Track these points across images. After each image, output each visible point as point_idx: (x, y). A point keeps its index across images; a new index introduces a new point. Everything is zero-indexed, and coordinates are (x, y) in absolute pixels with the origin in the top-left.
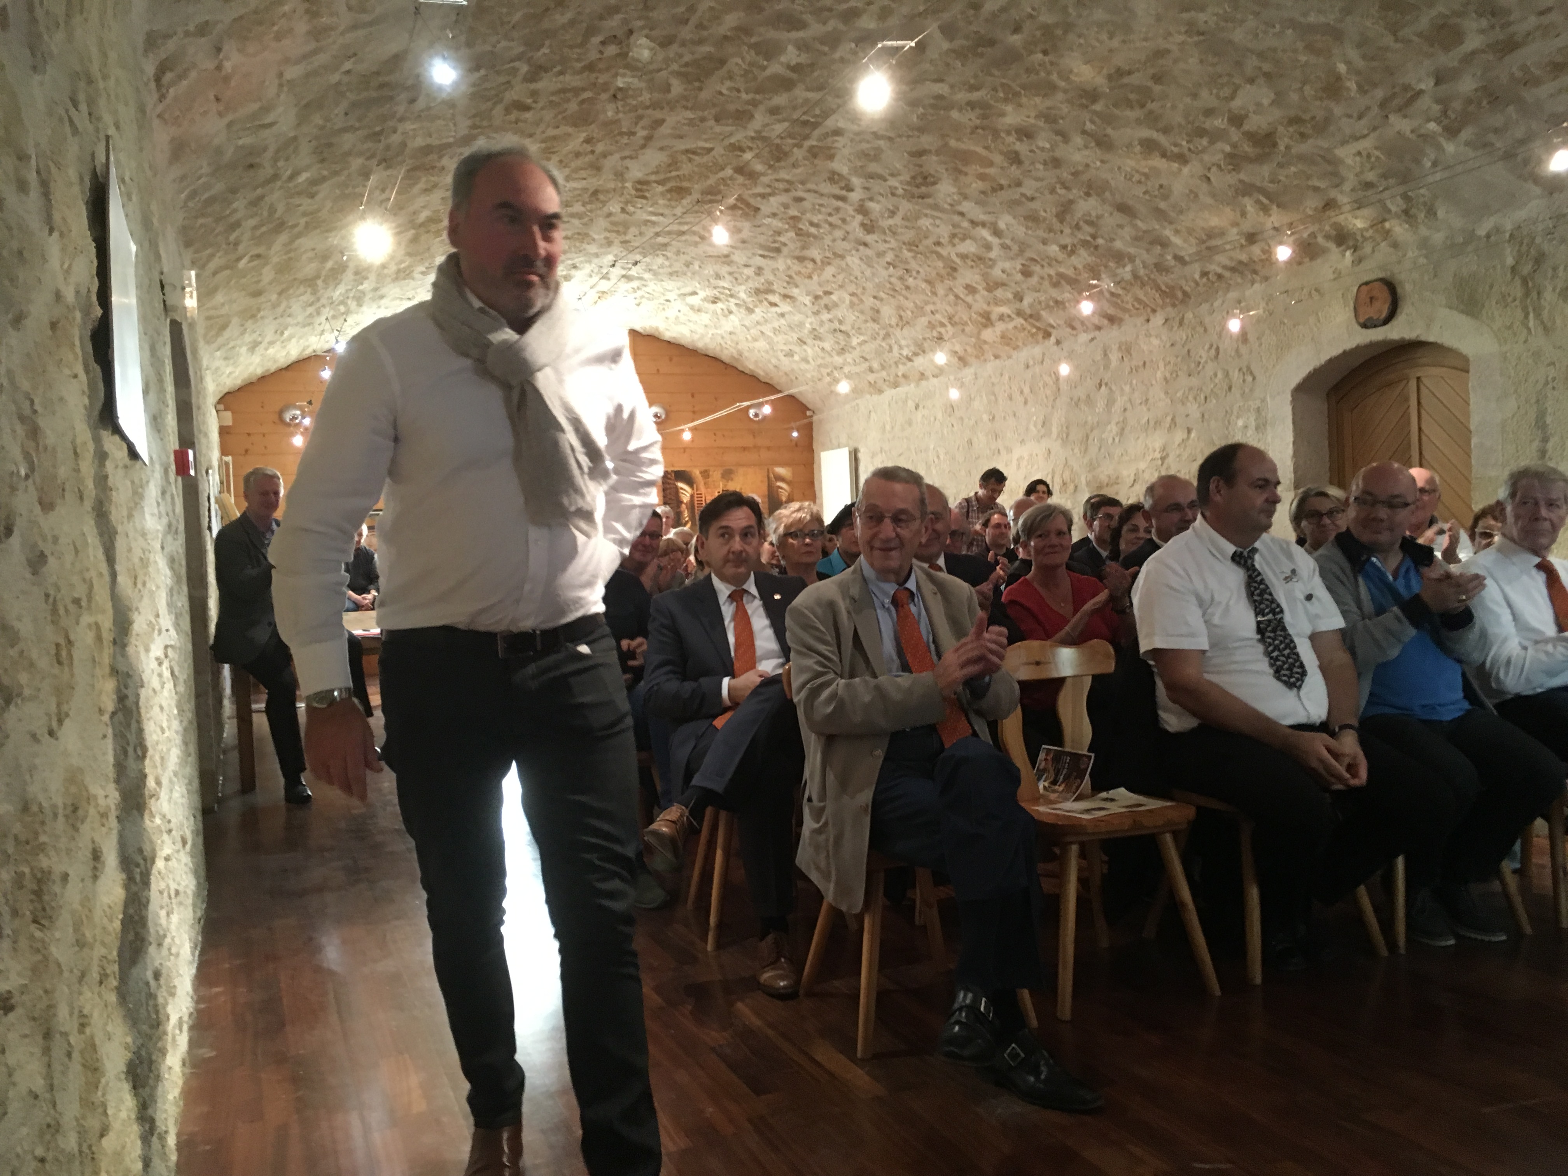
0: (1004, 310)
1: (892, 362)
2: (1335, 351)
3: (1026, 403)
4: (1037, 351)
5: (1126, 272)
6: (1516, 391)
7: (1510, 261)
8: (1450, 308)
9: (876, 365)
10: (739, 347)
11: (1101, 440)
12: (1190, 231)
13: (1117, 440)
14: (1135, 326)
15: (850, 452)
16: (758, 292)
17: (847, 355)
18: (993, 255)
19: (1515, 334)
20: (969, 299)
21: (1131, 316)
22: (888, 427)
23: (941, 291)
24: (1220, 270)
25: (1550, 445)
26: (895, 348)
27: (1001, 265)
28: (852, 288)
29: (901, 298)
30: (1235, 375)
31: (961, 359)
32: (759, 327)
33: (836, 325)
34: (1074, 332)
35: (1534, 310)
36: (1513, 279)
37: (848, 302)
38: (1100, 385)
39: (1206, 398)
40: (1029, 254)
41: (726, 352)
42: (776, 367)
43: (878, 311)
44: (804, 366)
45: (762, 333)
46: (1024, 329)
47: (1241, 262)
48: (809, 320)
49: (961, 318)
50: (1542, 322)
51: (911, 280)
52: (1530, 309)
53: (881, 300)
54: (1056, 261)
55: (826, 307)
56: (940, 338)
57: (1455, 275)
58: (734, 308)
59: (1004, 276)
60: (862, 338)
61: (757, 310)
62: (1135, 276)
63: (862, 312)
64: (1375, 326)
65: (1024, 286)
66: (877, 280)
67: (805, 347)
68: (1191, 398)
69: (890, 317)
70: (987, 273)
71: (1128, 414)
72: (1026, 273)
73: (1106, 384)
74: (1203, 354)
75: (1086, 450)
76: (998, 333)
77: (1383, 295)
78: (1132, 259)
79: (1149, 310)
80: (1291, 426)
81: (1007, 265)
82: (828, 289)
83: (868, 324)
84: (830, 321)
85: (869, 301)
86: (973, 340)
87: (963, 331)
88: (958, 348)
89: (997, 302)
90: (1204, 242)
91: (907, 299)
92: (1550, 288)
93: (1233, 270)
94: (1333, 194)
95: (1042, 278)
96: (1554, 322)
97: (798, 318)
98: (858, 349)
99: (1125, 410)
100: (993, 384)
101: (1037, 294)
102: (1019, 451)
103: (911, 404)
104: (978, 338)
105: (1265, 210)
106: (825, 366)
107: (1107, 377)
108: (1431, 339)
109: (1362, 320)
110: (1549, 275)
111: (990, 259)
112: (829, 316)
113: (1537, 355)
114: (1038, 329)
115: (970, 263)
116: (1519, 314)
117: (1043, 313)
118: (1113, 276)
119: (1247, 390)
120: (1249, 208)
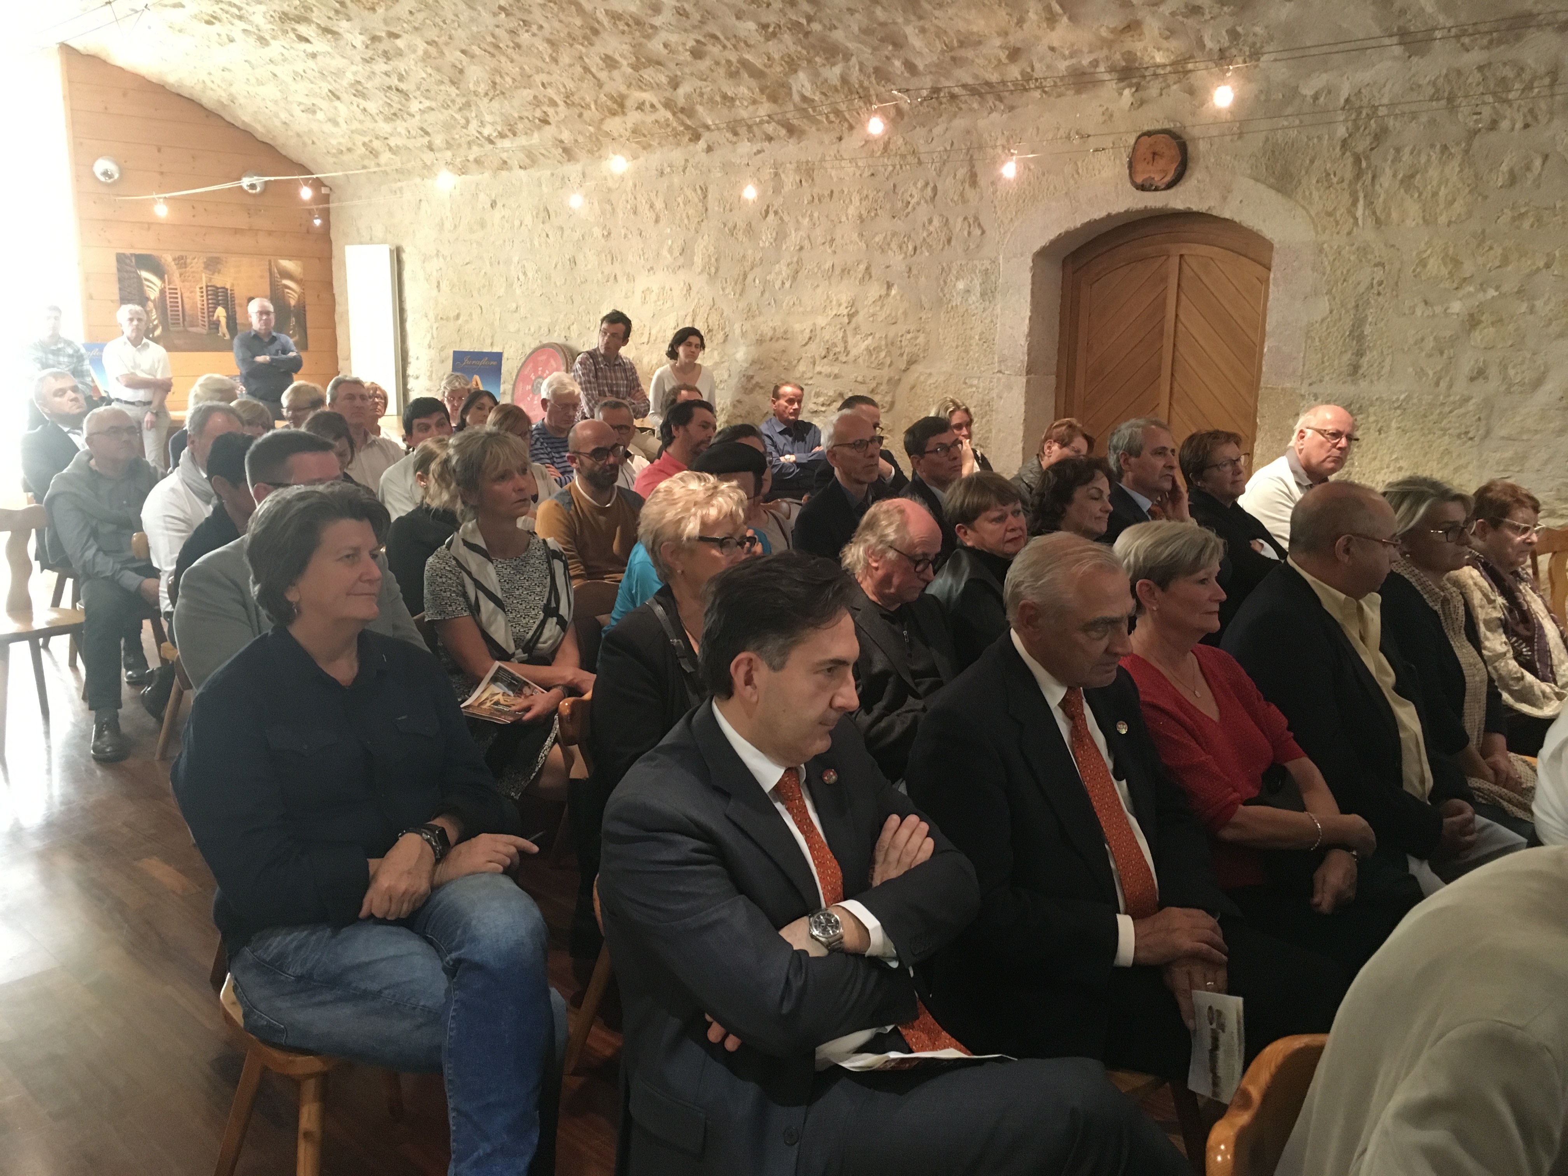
0: (648, 96)
1: (463, 141)
2: (1098, 214)
3: (657, 221)
4: (677, 155)
5: (833, 73)
6: (1329, 292)
7: (1341, 131)
8: (1257, 180)
9: (438, 141)
10: (233, 90)
11: (765, 282)
12: (940, 33)
13: (787, 285)
14: (822, 143)
15: (391, 251)
16: (285, 17)
17: (398, 122)
18: (658, 21)
19: (1337, 223)
20: (603, 75)
21: (818, 130)
22: (448, 225)
23: (565, 58)
24: (957, 90)
25: (1364, 361)
26: (474, 125)
27: (663, 36)
28: (432, 34)
29: (503, 59)
30: (958, 224)
31: (566, 150)
32: (272, 67)
33: (394, 81)
34: (734, 139)
35: (1365, 197)
36: (1344, 154)
37: (420, 52)
38: (767, 212)
39: (915, 249)
40: (712, 27)
41: (209, 93)
42: (285, 123)
43: (461, 71)
44: (328, 128)
45: (275, 75)
46: (668, 125)
47: (988, 84)
48: (354, 68)
49: (583, 99)
50: (1374, 213)
51: (526, 35)
52: (1361, 195)
53: (472, 56)
54: (746, 43)
55: (385, 53)
56: (545, 121)
57: (1267, 139)
58: (237, 34)
59: (665, 52)
60: (427, 103)
61: (272, 42)
62: (844, 80)
63: (438, 69)
64: (1156, 189)
65: (687, 70)
66: (475, 29)
67: (337, 103)
68: (894, 246)
69: (477, 83)
70: (640, 44)
71: (805, 254)
72: (697, 53)
73: (776, 213)
74: (915, 192)
75: (743, 291)
76: (630, 125)
77: (1171, 152)
78: (847, 57)
79: (846, 125)
80: (1029, 298)
81: (674, 38)
82: (396, 30)
83: (442, 87)
84: (386, 74)
85: (453, 56)
86: (591, 129)
87: (580, 115)
88: (566, 136)
89: (642, 85)
90: (952, 49)
91: (512, 61)
92: (1388, 172)
93: (973, 91)
94: (1144, 14)
95: (717, 63)
96: (1389, 215)
97: (338, 62)
98: (418, 117)
99: (801, 248)
100: (609, 190)
101: (701, 83)
102: (643, 282)
103: (484, 200)
104: (599, 128)
105: (1051, 20)
106: (363, 133)
107: (777, 203)
108: (1227, 215)
109: (1139, 180)
110: (1390, 158)
111: (653, 27)
112: (385, 68)
113: (1364, 251)
114: (688, 127)
115: (621, 26)
116: (1346, 199)
117: (700, 109)
118: (815, 74)
119: (972, 246)
120: (1032, 16)
